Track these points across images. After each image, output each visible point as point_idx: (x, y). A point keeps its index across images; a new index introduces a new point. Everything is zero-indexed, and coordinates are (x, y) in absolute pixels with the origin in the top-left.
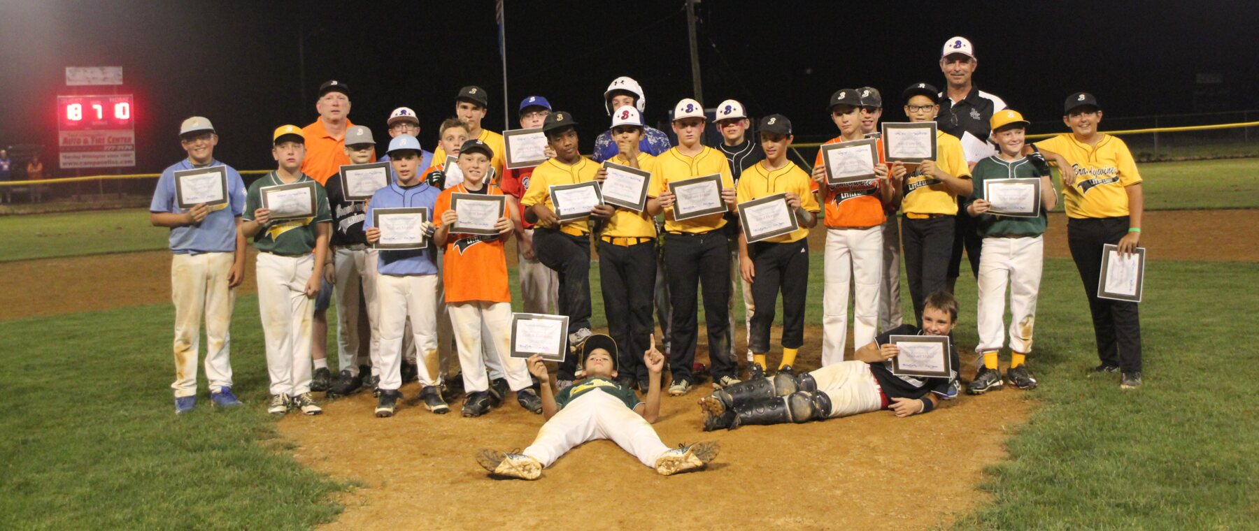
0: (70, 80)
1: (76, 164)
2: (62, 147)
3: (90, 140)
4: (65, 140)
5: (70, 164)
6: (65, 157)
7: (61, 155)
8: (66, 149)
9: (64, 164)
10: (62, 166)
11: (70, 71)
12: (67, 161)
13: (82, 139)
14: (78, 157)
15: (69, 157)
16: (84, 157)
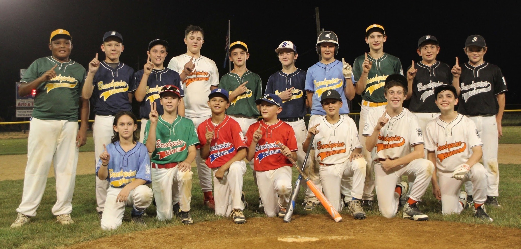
0: (22, 75)
1: (24, 115)
2: (18, 107)
3: (31, 104)
4: (19, 104)
5: (21, 115)
6: (19, 112)
7: (17, 111)
8: (20, 108)
9: (18, 115)
10: (17, 116)
11: (22, 71)
12: (20, 114)
13: (27, 103)
14: (25, 112)
15: (20, 112)
16: (28, 112)
